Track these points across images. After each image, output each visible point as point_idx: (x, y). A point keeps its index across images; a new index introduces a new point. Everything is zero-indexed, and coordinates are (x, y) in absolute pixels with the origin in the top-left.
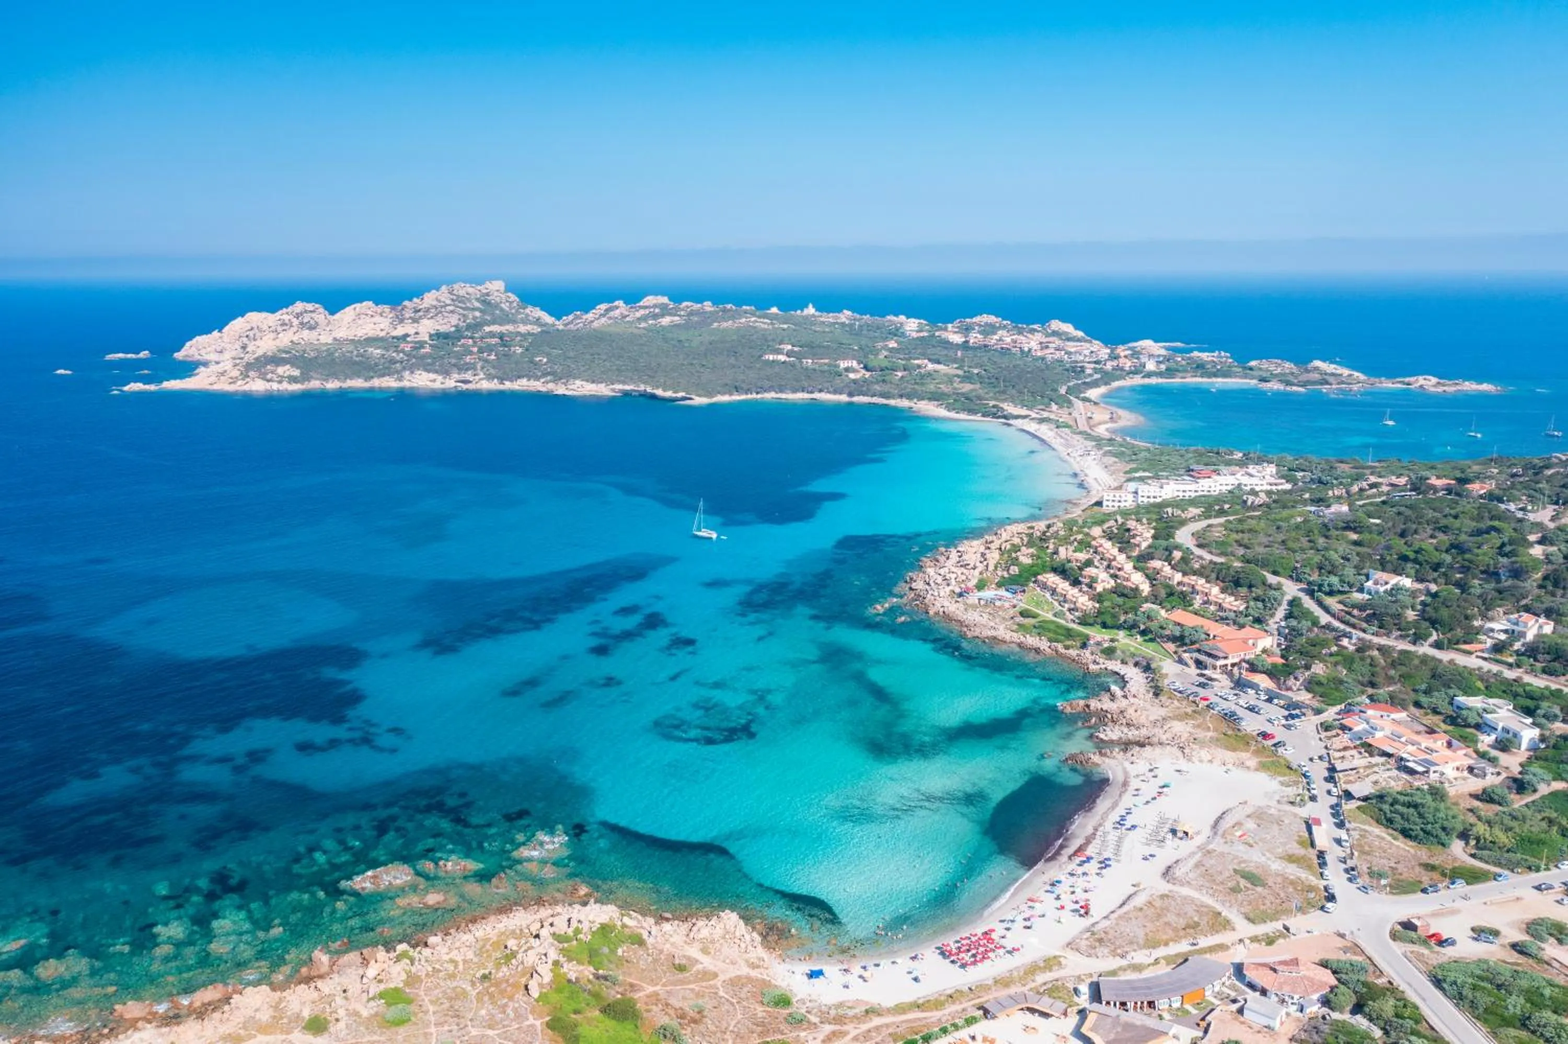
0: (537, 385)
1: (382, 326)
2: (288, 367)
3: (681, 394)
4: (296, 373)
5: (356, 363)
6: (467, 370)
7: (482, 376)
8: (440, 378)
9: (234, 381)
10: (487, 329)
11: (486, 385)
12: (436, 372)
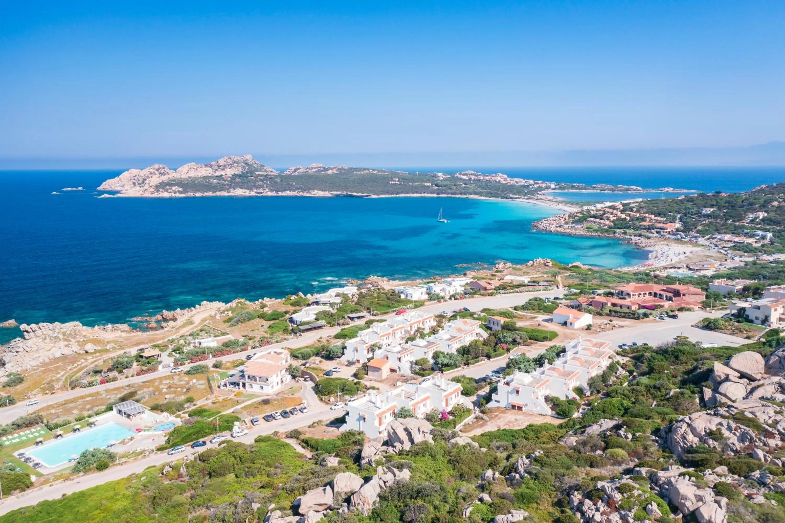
0: (295, 193)
1: (210, 172)
2: (176, 187)
3: (365, 194)
4: (181, 189)
5: (206, 186)
6: (260, 188)
7: (267, 190)
8: (248, 191)
9: (153, 193)
10: (257, 173)
11: (270, 194)
12: (246, 189)
